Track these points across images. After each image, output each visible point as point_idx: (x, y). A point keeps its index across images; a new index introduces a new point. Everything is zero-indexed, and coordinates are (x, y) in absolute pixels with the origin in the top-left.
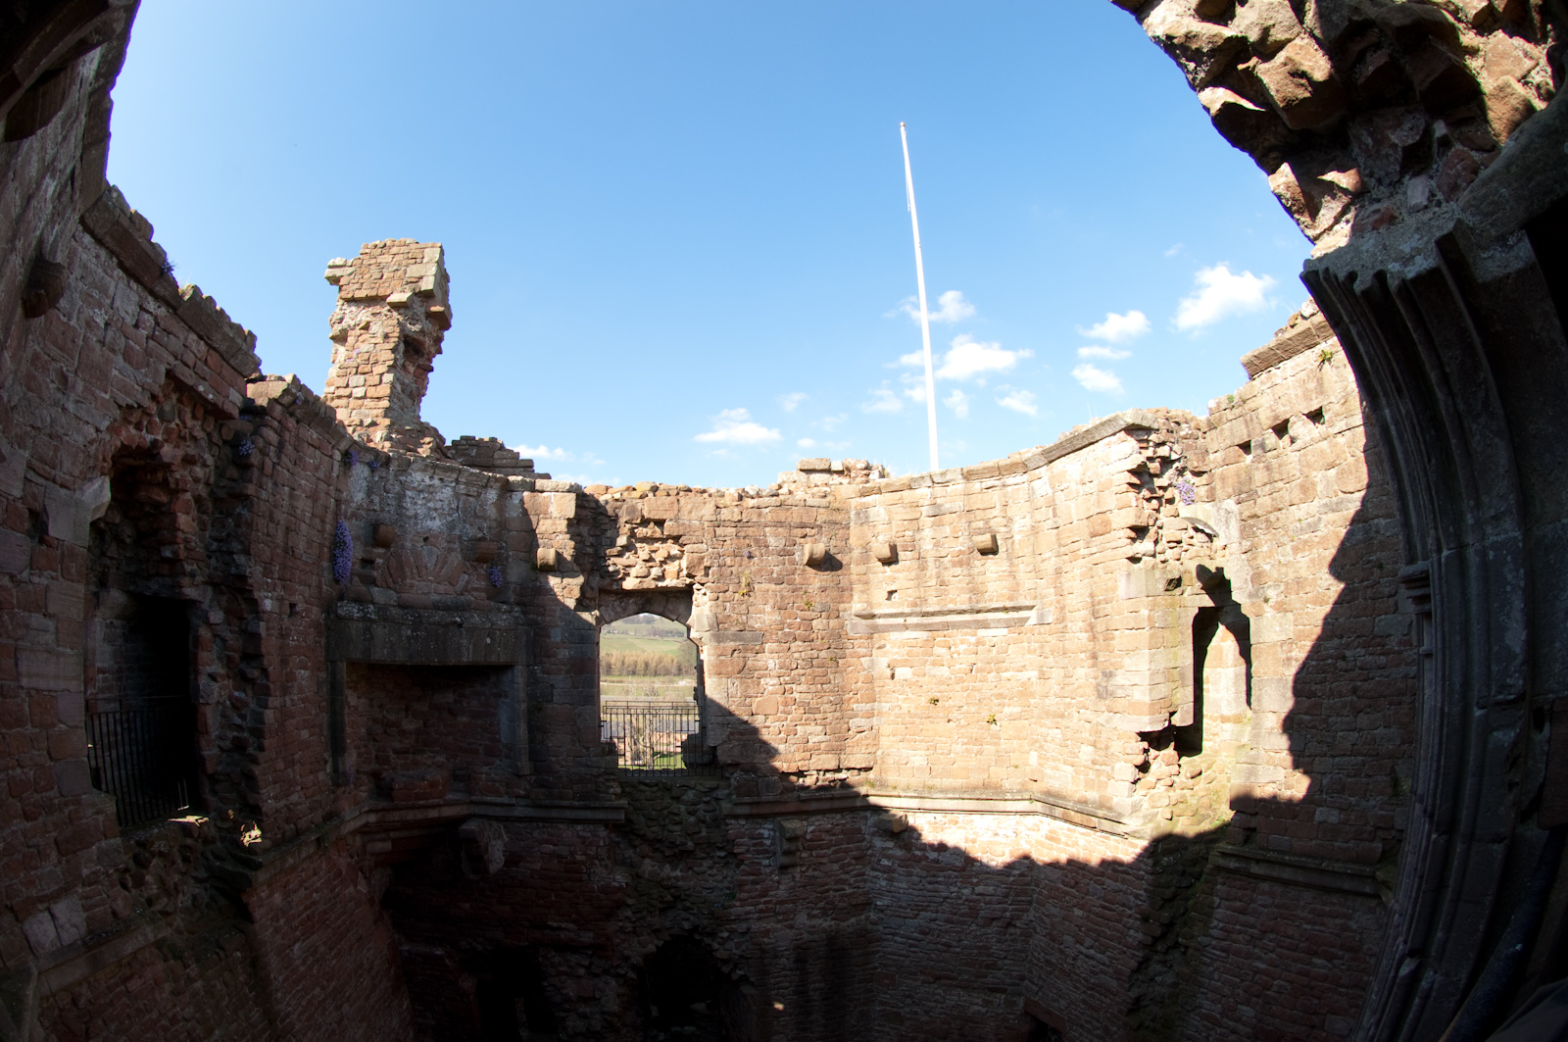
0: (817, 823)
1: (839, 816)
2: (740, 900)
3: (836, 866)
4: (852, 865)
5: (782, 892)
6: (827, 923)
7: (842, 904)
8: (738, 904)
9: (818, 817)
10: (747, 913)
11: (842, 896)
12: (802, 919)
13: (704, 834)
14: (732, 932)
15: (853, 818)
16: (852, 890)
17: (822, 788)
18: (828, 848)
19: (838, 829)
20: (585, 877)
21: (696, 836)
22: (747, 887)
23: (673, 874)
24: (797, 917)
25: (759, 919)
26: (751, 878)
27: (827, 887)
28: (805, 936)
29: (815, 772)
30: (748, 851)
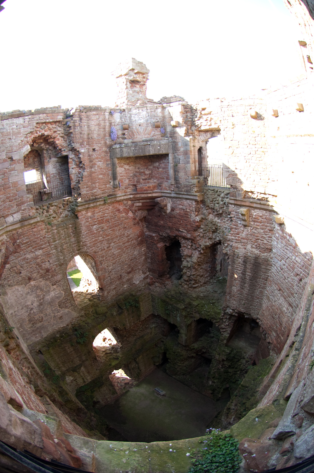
0: (257, 212)
1: (265, 212)
2: (230, 234)
3: (262, 231)
4: (268, 232)
5: (244, 235)
6: (257, 252)
7: (262, 246)
8: (230, 235)
9: (258, 210)
10: (232, 239)
11: (262, 243)
12: (249, 247)
13: (225, 209)
14: (228, 244)
15: (270, 214)
16: (266, 242)
17: (258, 199)
18: (260, 223)
19: (264, 217)
20: (189, 216)
21: (222, 209)
22: (233, 230)
23: (217, 221)
24: (248, 246)
25: (236, 242)
26: (235, 227)
27: (258, 238)
28: (249, 253)
29: (257, 193)
30: (234, 217)
